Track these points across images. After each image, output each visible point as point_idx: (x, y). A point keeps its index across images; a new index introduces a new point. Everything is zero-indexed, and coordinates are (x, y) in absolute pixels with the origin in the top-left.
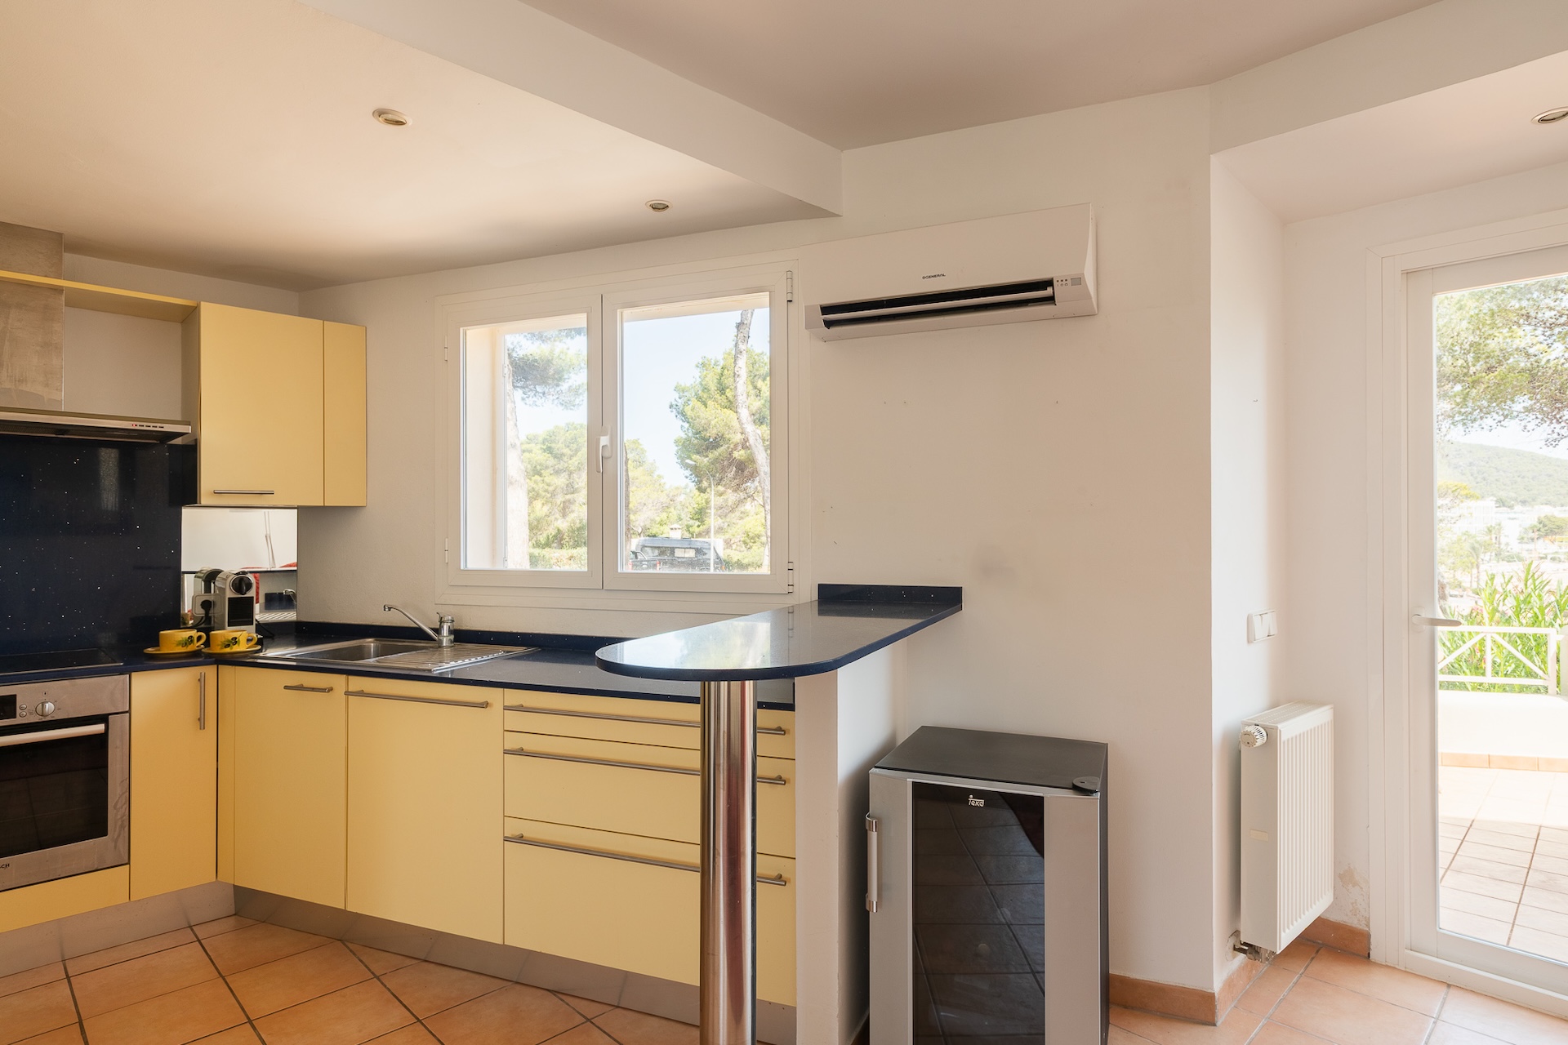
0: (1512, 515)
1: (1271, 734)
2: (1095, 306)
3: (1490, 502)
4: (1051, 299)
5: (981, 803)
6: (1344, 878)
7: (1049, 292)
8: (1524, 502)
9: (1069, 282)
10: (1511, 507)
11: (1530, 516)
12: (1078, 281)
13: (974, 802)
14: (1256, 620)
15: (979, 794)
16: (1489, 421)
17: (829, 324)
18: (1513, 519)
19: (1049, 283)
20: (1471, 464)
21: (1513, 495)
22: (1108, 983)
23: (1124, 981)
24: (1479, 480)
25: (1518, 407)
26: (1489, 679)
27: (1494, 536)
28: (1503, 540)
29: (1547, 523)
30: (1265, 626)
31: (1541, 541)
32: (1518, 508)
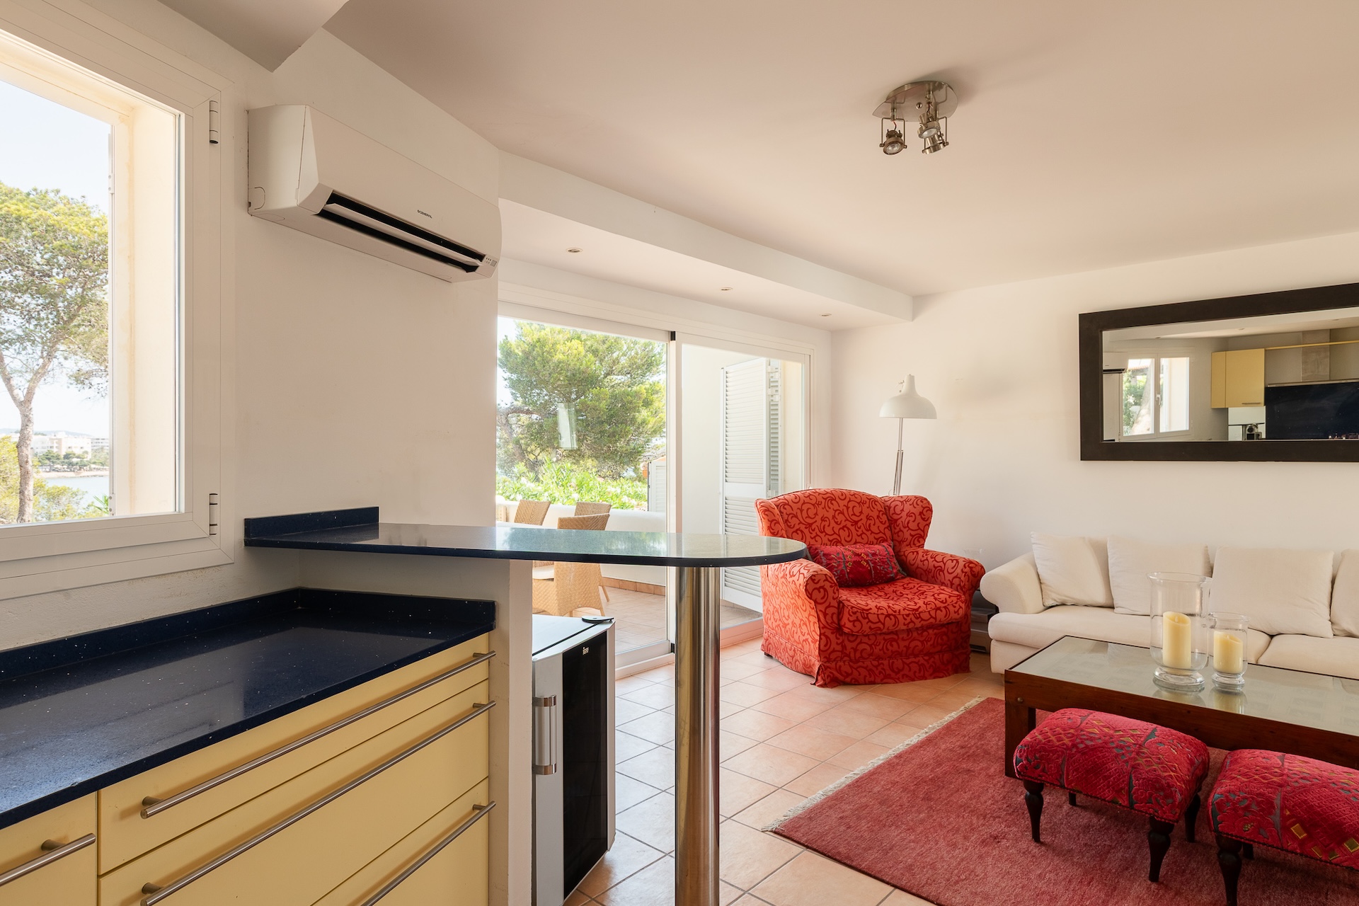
4: (475, 268)
5: (587, 650)
7: (479, 263)
13: (585, 651)
15: (585, 645)
19: (483, 257)
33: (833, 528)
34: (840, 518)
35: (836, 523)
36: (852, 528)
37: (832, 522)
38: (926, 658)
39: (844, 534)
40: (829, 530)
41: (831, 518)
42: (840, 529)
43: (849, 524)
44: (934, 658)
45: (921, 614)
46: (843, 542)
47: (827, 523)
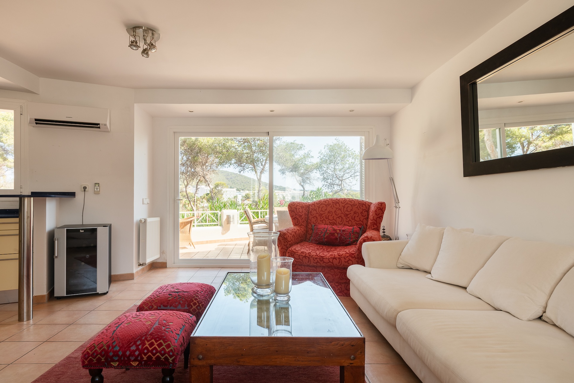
0: (240, 193)
1: (145, 220)
2: (109, 130)
3: (235, 189)
4: (99, 128)
5: (83, 231)
6: (162, 252)
7: (99, 126)
8: (243, 190)
9: (103, 125)
10: (240, 191)
11: (244, 193)
12: (105, 125)
13: (81, 231)
14: (145, 200)
15: (82, 230)
16: (227, 166)
17: (36, 123)
18: (240, 194)
19: (99, 124)
20: (231, 178)
21: (241, 188)
22: (110, 277)
23: (115, 276)
24: (233, 183)
25: (233, 162)
26: (207, 223)
27: (235, 199)
28: (238, 200)
29: (247, 195)
30: (147, 201)
31: (246, 200)
32: (241, 191)
33: (333, 217)
34: (339, 212)
35: (336, 214)
36: (344, 218)
37: (334, 214)
38: (337, 284)
39: (339, 220)
40: (331, 218)
41: (333, 212)
42: (337, 217)
43: (343, 216)
44: (341, 285)
45: (324, 259)
46: (337, 224)
47: (330, 214)
